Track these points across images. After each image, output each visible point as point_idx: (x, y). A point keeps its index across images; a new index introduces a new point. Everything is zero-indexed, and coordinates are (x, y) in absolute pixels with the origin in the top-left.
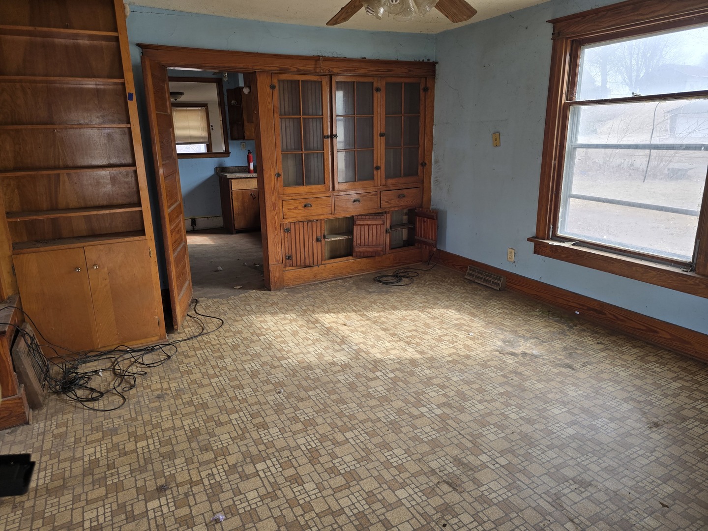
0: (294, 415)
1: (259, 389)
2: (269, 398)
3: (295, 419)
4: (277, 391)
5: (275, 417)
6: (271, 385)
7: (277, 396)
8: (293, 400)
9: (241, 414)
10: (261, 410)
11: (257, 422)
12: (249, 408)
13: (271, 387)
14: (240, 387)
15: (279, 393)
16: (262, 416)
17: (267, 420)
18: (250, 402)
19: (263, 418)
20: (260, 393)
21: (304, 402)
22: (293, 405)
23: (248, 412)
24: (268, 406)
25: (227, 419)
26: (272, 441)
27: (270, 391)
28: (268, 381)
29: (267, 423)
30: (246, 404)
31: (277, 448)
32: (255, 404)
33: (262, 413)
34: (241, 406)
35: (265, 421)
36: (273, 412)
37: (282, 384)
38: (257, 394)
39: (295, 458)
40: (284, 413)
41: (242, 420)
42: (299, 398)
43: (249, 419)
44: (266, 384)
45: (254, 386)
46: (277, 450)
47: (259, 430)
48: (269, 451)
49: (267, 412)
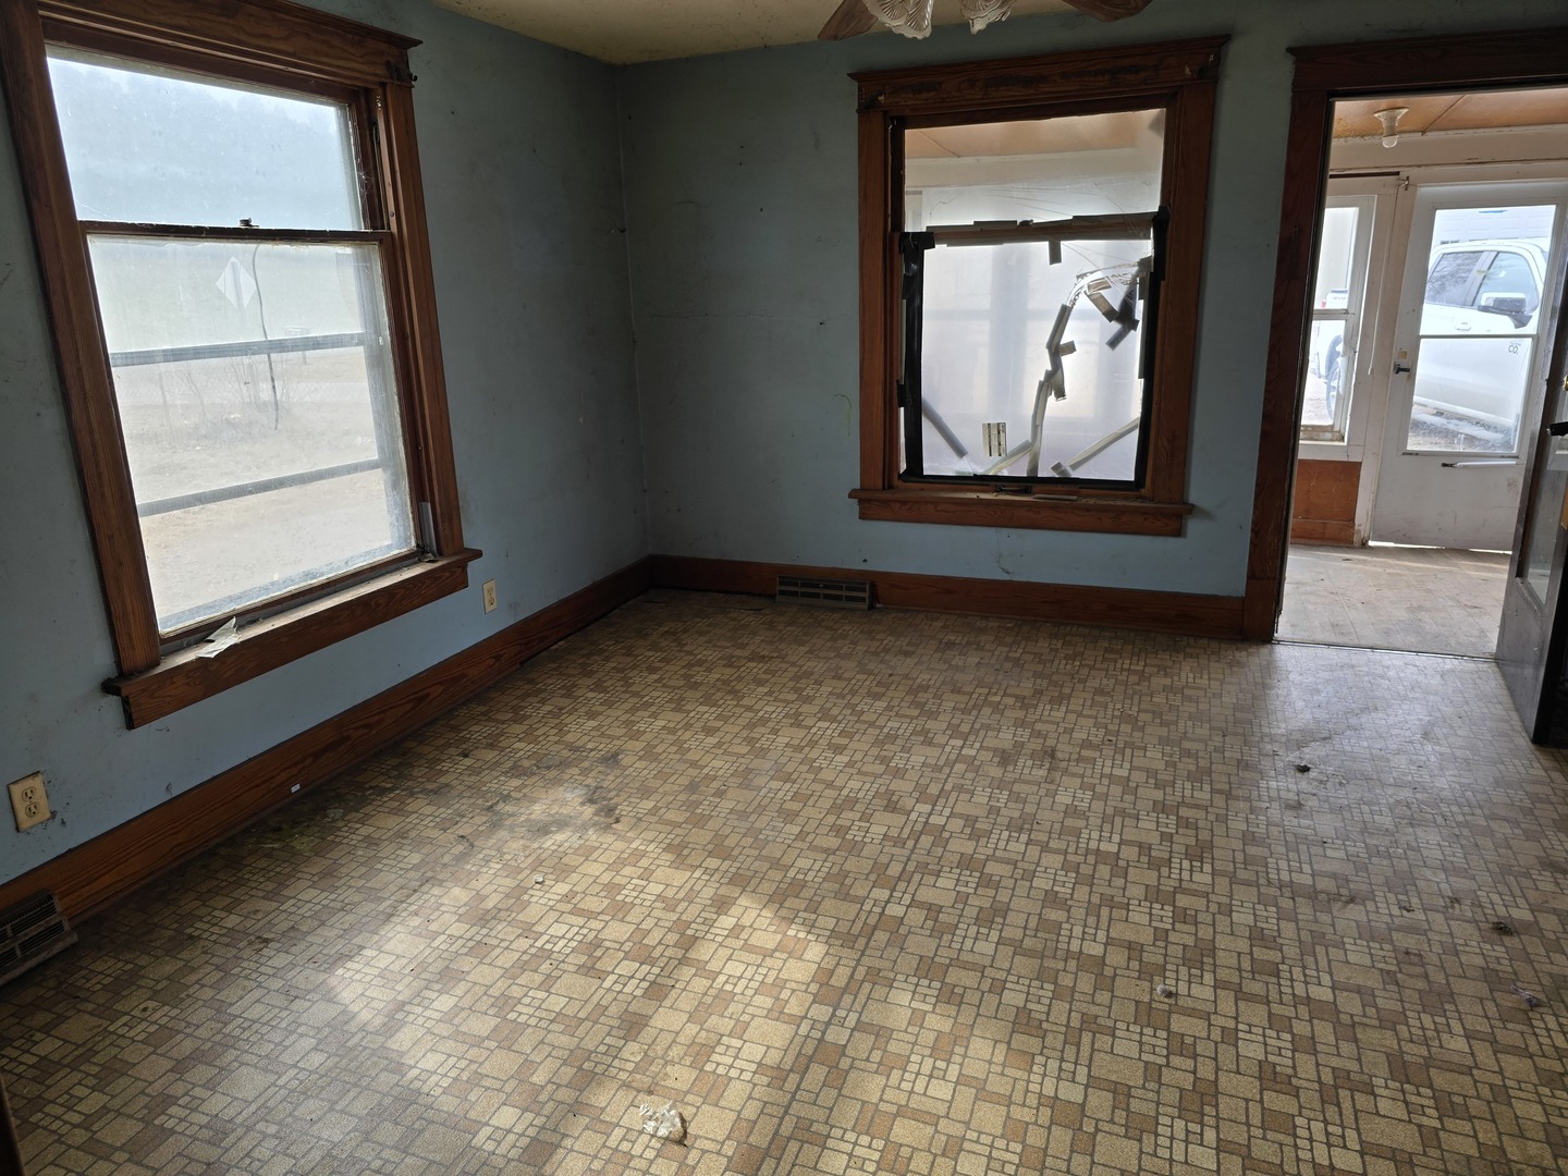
0: (1177, 926)
1: (1216, 1034)
2: (1208, 993)
3: (1181, 916)
4: (1172, 1001)
5: (1221, 942)
6: (1175, 1027)
7: (1183, 988)
8: (1153, 957)
9: (1300, 990)
10: (1245, 975)
11: (1271, 953)
12: (1274, 995)
13: (1179, 1024)
14: (1269, 1076)
15: (1169, 995)
16: (1252, 959)
17: (1243, 945)
18: (1262, 1010)
19: (1251, 954)
20: (1221, 1021)
21: (1133, 938)
22: (1162, 944)
23: (1279, 985)
24: (1222, 974)
25: (1342, 997)
26: (1259, 903)
27: (1191, 1013)
28: (1175, 1045)
29: (1250, 938)
30: (1276, 1009)
31: (1256, 889)
32: (1252, 998)
33: (1246, 965)
34: (1290, 1012)
35: (1252, 945)
36: (1220, 954)
37: (1145, 1014)
38: (1231, 1024)
39: (1234, 862)
40: (1197, 939)
41: (1305, 975)
42: (1135, 954)
43: (1286, 967)
44: (1188, 1040)
45: (1226, 1054)
46: (1258, 886)
47: (1275, 934)
48: (1273, 891)
49: (1233, 962)
